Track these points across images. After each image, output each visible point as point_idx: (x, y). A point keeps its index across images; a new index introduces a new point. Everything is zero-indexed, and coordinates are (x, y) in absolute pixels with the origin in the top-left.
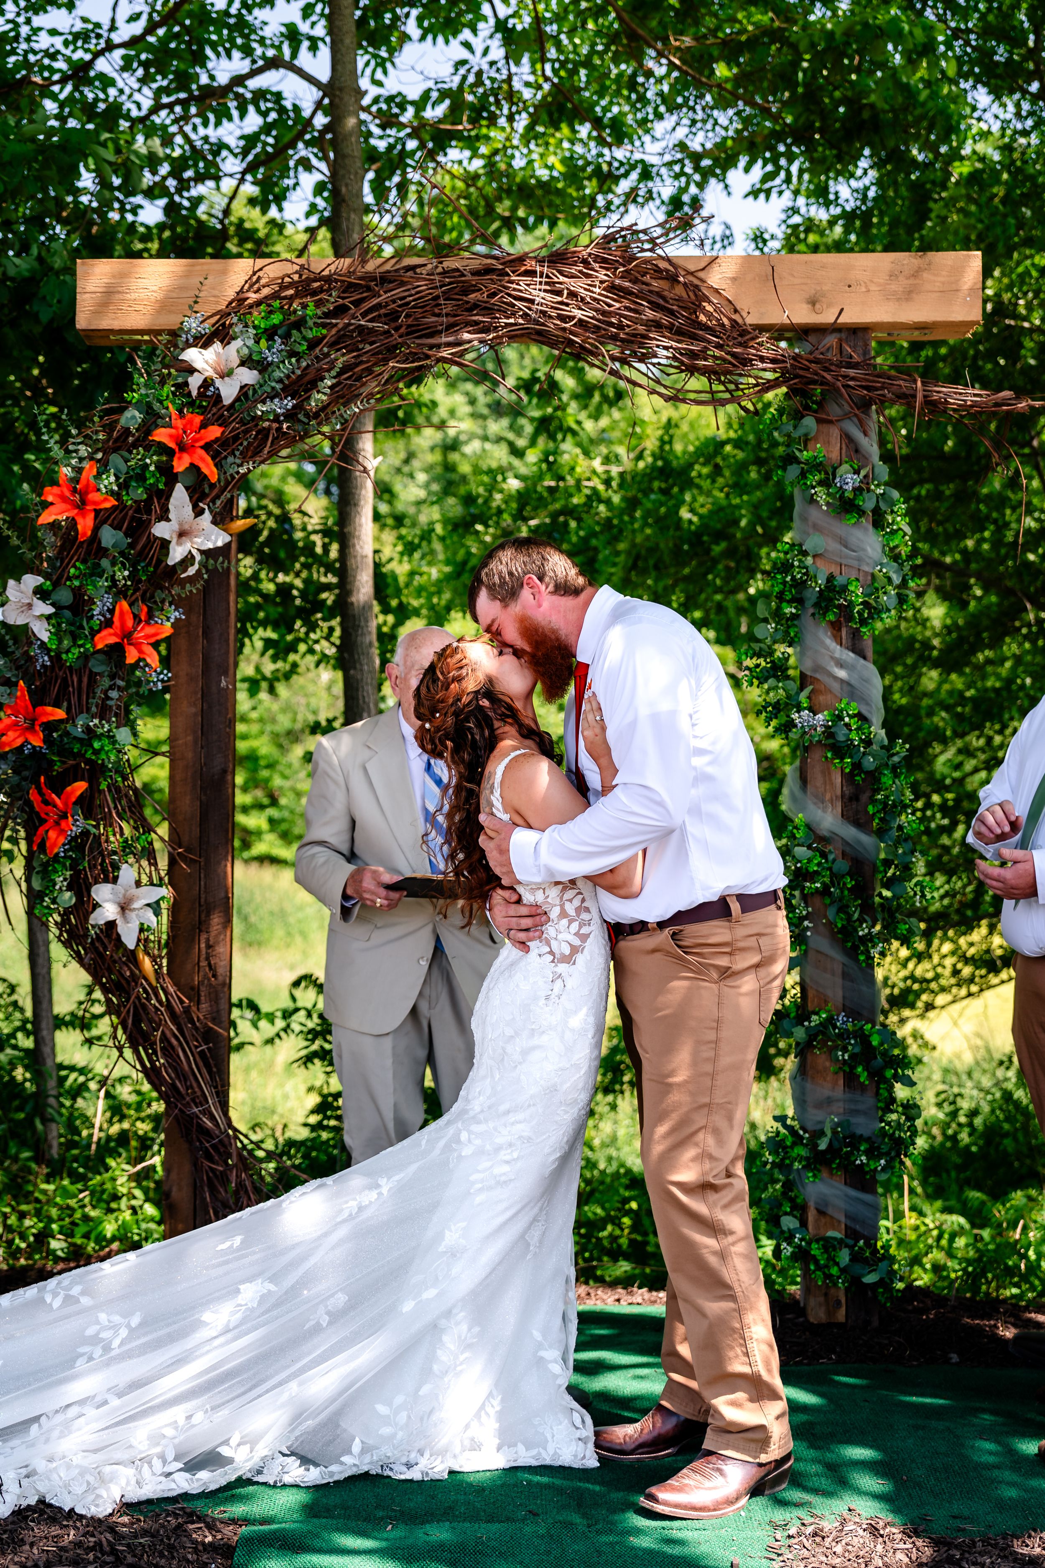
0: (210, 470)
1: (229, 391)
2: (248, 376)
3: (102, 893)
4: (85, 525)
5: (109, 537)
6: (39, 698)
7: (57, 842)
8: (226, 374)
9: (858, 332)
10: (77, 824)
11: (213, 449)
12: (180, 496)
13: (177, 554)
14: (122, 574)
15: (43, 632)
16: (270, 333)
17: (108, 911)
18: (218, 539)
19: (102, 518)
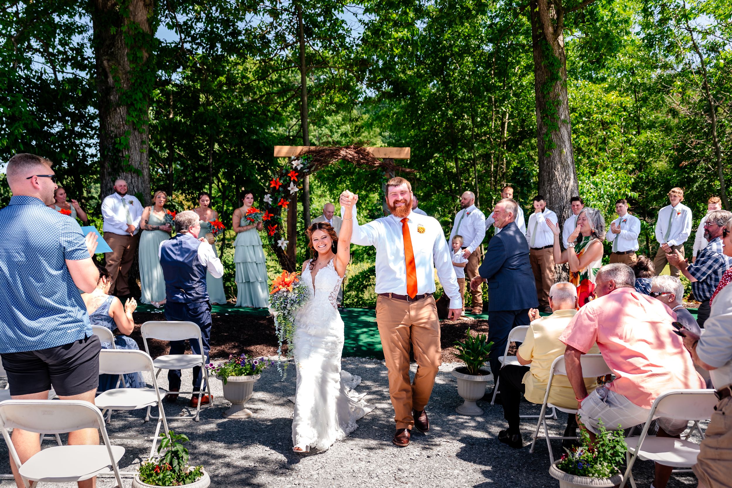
0: (296, 179)
1: (299, 168)
2: (302, 166)
3: (279, 242)
4: (277, 187)
5: (281, 189)
6: (269, 213)
7: (273, 234)
8: (298, 165)
9: (392, 159)
10: (276, 231)
11: (297, 177)
12: (292, 183)
13: (291, 192)
14: (283, 195)
15: (270, 203)
16: (305, 159)
17: (280, 245)
18: (297, 190)
19: (280, 186)
